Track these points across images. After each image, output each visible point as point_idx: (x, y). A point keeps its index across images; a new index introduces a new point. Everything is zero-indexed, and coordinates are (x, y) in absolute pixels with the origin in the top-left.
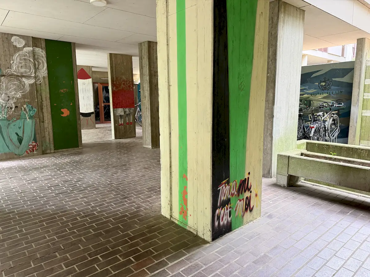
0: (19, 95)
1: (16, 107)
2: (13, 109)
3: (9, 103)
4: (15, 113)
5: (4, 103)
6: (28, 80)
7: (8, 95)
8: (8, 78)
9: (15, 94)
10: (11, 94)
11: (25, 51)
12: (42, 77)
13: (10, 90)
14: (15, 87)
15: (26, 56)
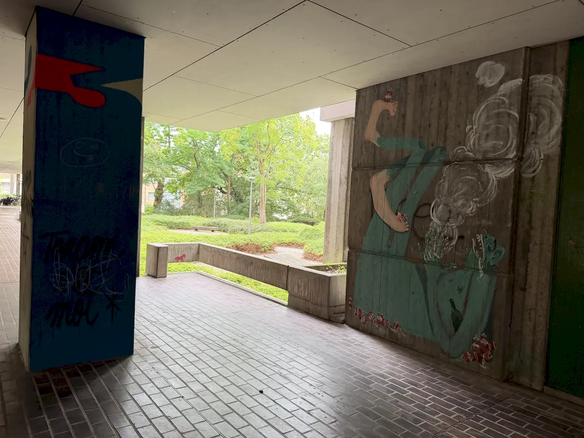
0: (471, 209)
1: (461, 237)
2: (454, 243)
3: (448, 227)
4: (457, 253)
5: (439, 226)
6: (496, 170)
7: (450, 206)
8: (457, 167)
9: (463, 205)
10: (455, 204)
11: (502, 93)
12: (542, 157)
13: (455, 196)
14: (465, 188)
15: (502, 106)
